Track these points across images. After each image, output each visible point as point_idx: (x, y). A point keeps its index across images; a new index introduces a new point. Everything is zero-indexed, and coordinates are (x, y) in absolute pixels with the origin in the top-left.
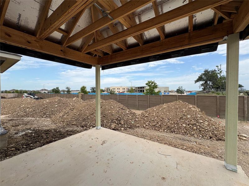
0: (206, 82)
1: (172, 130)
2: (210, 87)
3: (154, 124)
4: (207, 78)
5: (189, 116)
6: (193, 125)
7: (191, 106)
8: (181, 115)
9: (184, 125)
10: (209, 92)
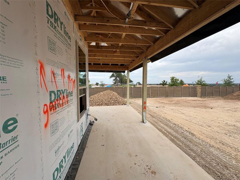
0: (116, 78)
1: (108, 104)
2: (118, 82)
3: (98, 103)
4: (117, 75)
5: (114, 97)
6: (116, 101)
7: (114, 93)
8: (110, 97)
9: (113, 101)
10: (118, 85)
